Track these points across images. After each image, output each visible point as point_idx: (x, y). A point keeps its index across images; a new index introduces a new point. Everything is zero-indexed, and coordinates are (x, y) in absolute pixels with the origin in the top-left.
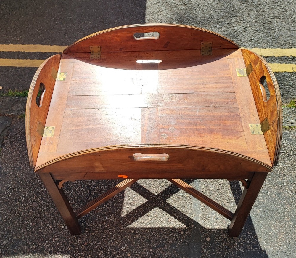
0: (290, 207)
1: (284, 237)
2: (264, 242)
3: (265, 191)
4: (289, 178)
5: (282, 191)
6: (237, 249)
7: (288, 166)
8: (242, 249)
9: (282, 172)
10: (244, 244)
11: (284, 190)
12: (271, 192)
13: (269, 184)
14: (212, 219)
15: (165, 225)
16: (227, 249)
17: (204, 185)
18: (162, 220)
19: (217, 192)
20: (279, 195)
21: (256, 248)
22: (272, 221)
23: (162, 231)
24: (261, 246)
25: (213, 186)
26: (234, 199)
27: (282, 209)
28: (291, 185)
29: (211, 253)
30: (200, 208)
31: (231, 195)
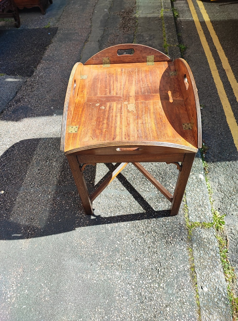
0: (106, 257)
1: (83, 245)
2: (81, 231)
3: (121, 240)
4: (133, 264)
5: (121, 253)
6: (78, 212)
7: (146, 266)
8: (78, 216)
9: (138, 259)
10: (81, 217)
11: (121, 255)
12: (119, 244)
13: (127, 244)
14: (99, 200)
15: (97, 174)
16: (79, 206)
17: (125, 197)
18: (100, 172)
19: (119, 205)
20: (116, 250)
21: (77, 224)
22: (95, 239)
23: (94, 173)
24: (78, 228)
25: (125, 203)
26: (114, 216)
27: (104, 249)
28: (127, 263)
29: (77, 197)
30: (107, 194)
31: (117, 214)
